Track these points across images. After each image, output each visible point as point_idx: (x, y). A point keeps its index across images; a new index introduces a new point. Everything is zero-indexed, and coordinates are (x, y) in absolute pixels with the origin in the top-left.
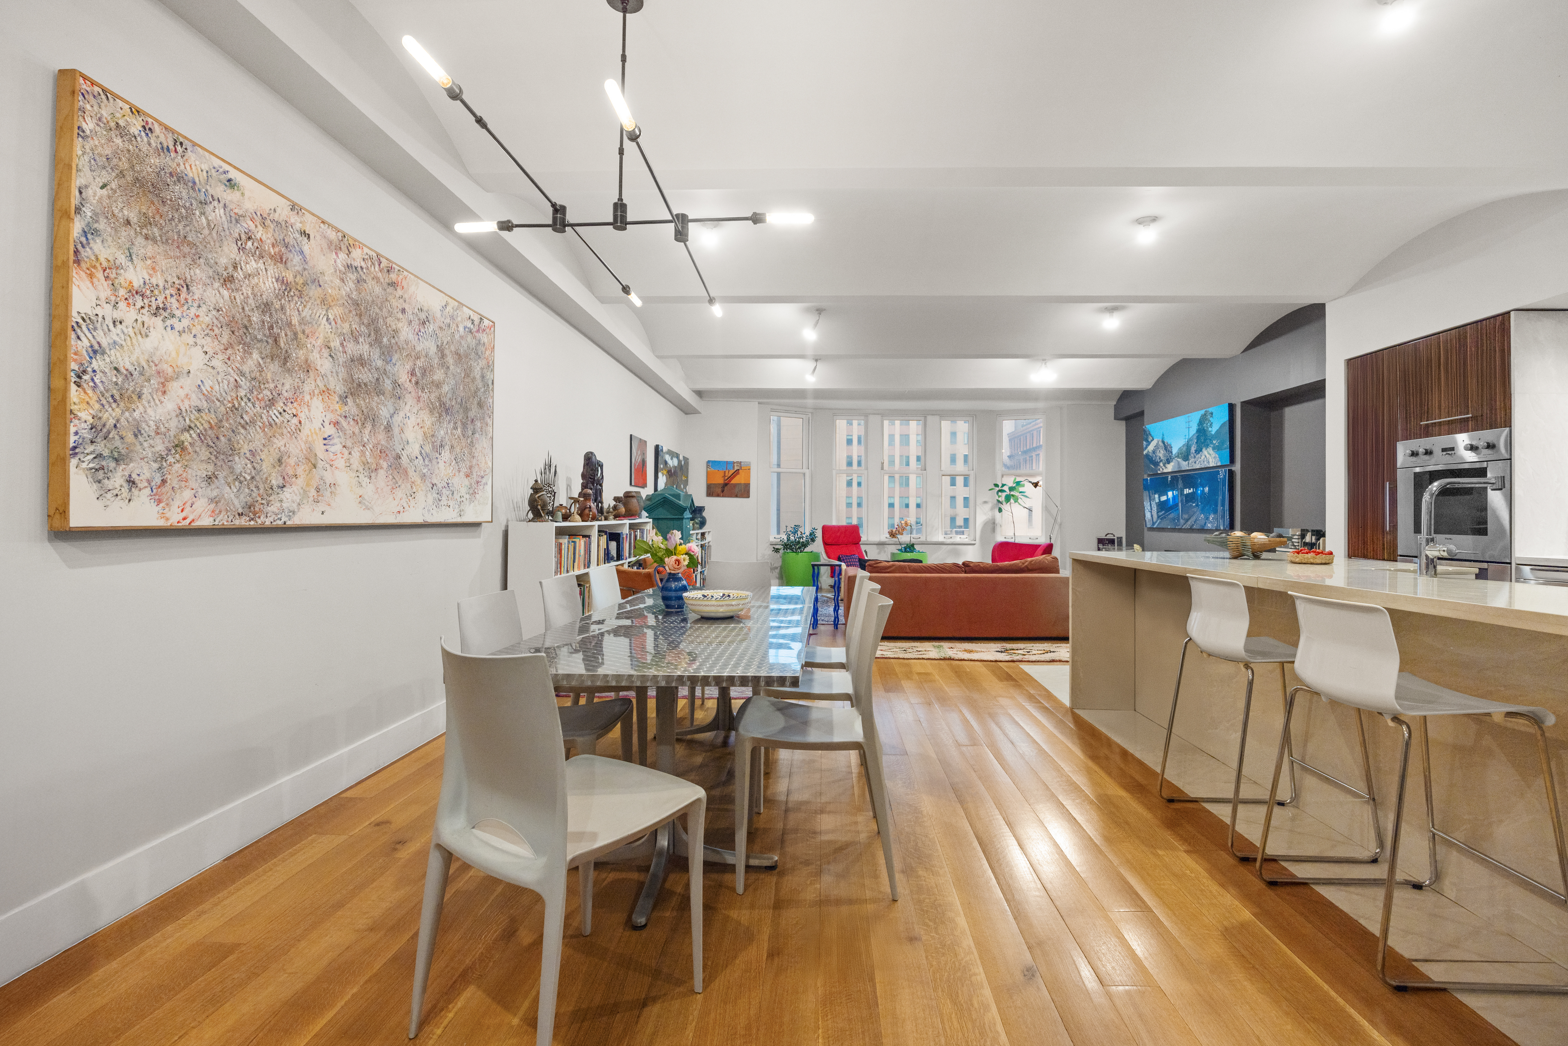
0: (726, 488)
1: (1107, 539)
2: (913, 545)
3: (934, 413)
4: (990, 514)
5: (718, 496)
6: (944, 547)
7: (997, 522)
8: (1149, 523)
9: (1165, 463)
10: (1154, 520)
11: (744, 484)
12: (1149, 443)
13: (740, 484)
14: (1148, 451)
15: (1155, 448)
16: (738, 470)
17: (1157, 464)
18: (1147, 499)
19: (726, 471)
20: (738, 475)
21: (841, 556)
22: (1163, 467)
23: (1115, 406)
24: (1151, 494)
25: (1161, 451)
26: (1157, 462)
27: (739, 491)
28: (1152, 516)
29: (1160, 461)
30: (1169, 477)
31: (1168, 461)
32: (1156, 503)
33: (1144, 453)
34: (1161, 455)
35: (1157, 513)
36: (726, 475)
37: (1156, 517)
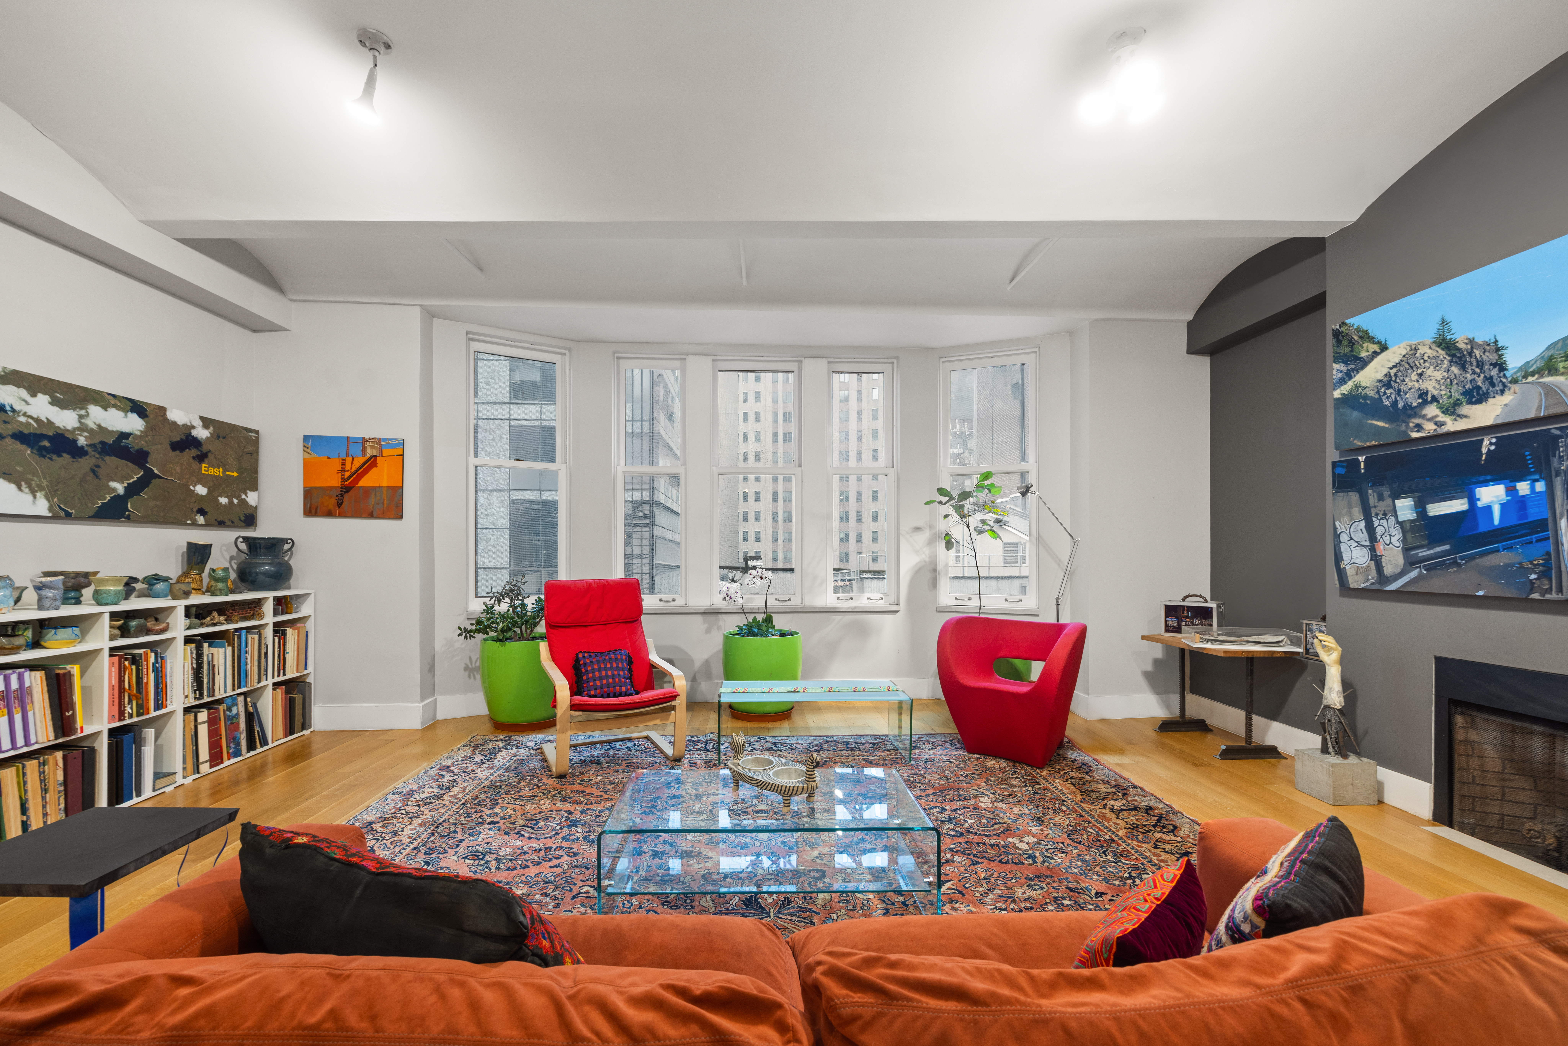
0: (346, 497)
1: (1190, 608)
2: (769, 620)
3: (816, 352)
4: (927, 551)
5: (330, 514)
6: (838, 617)
7: (940, 567)
8: (1361, 578)
9: (1457, 404)
10: (1388, 570)
11: (389, 488)
12: (1364, 363)
13: (379, 487)
14: (1357, 387)
15: (1393, 372)
16: (375, 457)
17: (1410, 412)
18: (1350, 514)
19: (347, 459)
20: (374, 469)
21: (580, 655)
22: (1442, 418)
23: (1190, 324)
24: (1372, 499)
25: (1430, 372)
26: (1407, 407)
27: (378, 504)
28: (1376, 559)
29: (1425, 403)
30: (1486, 442)
31: (1476, 396)
32: (1401, 524)
33: (1337, 394)
34: (1433, 383)
35: (1406, 550)
36: (346, 469)
37: (1400, 560)
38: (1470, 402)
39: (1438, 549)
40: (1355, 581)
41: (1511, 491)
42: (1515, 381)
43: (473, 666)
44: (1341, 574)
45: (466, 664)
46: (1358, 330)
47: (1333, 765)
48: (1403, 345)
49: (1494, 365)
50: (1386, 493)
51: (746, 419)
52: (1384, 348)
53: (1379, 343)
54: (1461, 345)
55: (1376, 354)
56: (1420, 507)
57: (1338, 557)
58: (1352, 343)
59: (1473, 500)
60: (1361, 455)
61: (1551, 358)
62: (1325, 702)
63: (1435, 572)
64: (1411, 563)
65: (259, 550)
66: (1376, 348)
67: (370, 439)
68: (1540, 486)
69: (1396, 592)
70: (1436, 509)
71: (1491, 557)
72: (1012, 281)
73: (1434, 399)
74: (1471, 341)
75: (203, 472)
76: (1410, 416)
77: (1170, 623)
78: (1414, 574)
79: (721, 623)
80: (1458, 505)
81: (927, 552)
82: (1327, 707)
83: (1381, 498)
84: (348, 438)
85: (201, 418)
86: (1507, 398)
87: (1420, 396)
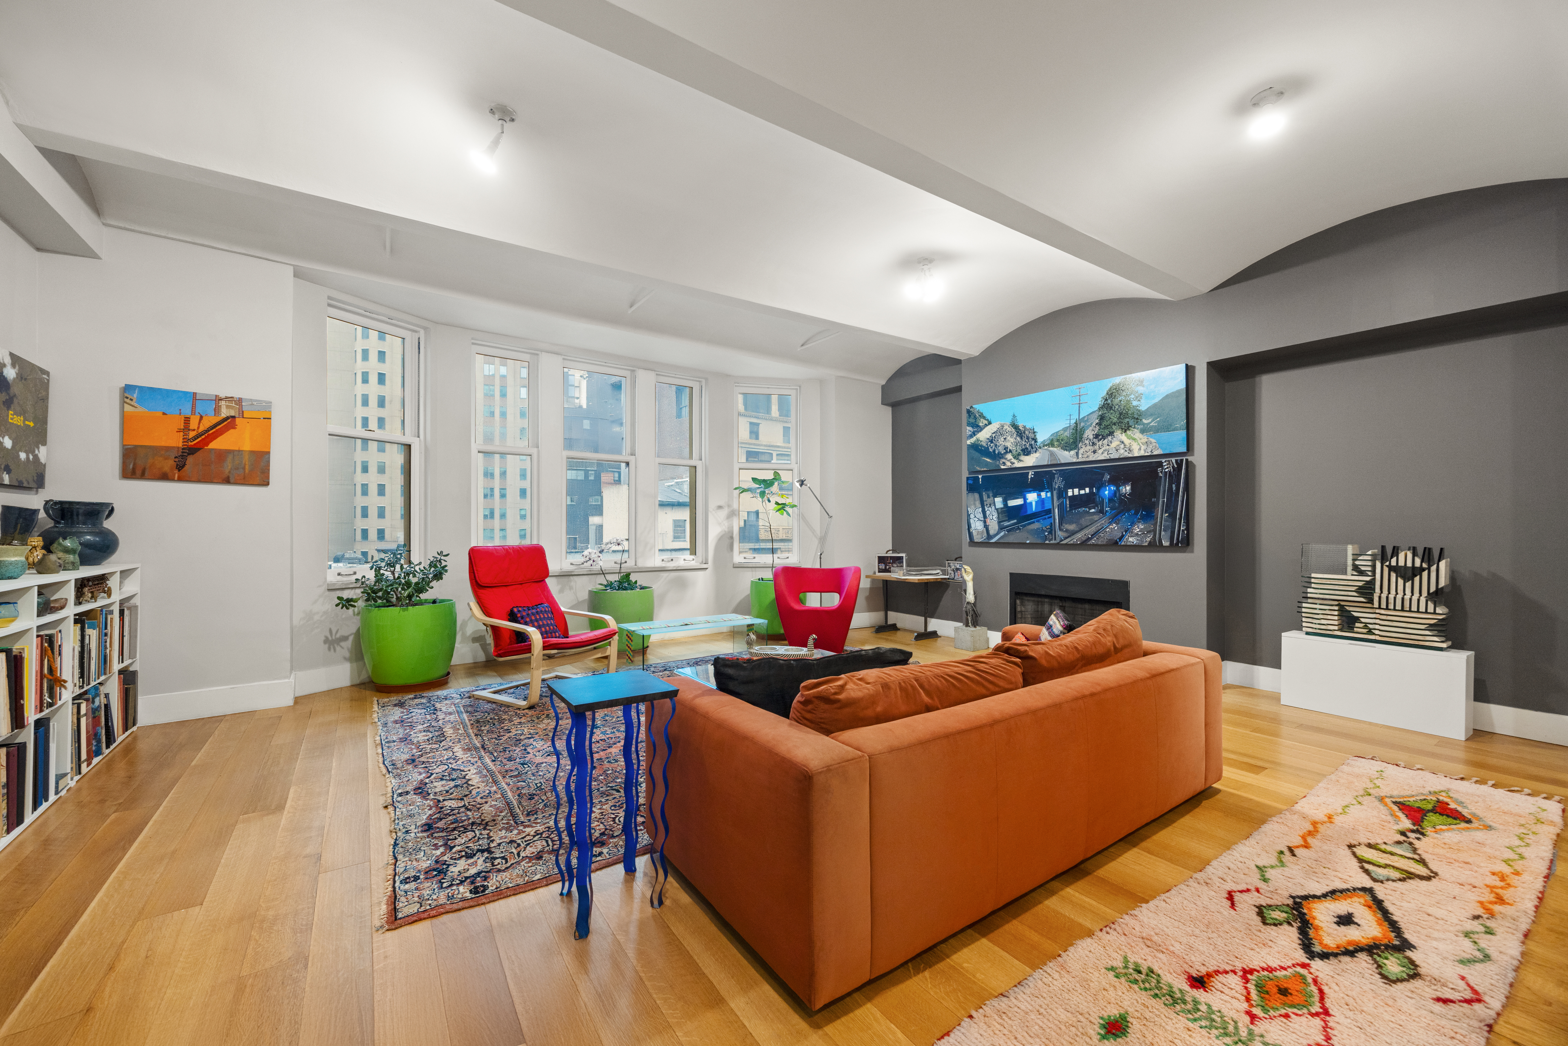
0: (190, 460)
1: (891, 557)
5: (164, 477)
6: (665, 575)
7: (735, 535)
8: (979, 536)
9: (1019, 455)
10: (992, 532)
11: (252, 452)
12: (981, 429)
13: (239, 451)
14: (978, 440)
15: (994, 435)
16: (234, 417)
17: (1000, 456)
18: (975, 504)
19: (192, 417)
20: (232, 431)
21: (515, 610)
22: (1013, 460)
23: (883, 387)
24: (985, 497)
25: (1009, 438)
26: (999, 453)
27: (237, 469)
28: (986, 527)
29: (1007, 452)
30: (1030, 474)
31: (1026, 452)
32: (997, 509)
33: (969, 442)
34: (1010, 443)
35: (999, 522)
36: (191, 428)
37: (997, 528)
38: (1024, 455)
39: (1012, 522)
40: (977, 538)
41: (1039, 495)
42: (1040, 448)
43: (334, 637)
44: (970, 534)
45: (326, 637)
46: (978, 412)
47: (973, 631)
48: (998, 423)
49: (1033, 439)
50: (991, 495)
51: (365, 381)
52: (990, 423)
53: (988, 420)
54: (1021, 428)
55: (986, 425)
56: (1005, 501)
57: (969, 527)
58: (975, 418)
59: (1025, 499)
60: (980, 474)
61: (1052, 440)
62: (967, 600)
63: (1011, 533)
64: (1001, 528)
65: (75, 517)
66: (986, 422)
67: (227, 398)
68: (1049, 494)
69: (995, 543)
70: (1012, 503)
71: (1032, 525)
72: (802, 345)
73: (1010, 451)
74: (1024, 427)
75: (10, 421)
76: (1000, 458)
77: (880, 567)
78: (1002, 534)
79: (572, 584)
80: (1019, 502)
81: (726, 524)
82: (968, 603)
83: (989, 497)
84: (195, 394)
85: (11, 355)
86: (1037, 455)
87: (1005, 449)
